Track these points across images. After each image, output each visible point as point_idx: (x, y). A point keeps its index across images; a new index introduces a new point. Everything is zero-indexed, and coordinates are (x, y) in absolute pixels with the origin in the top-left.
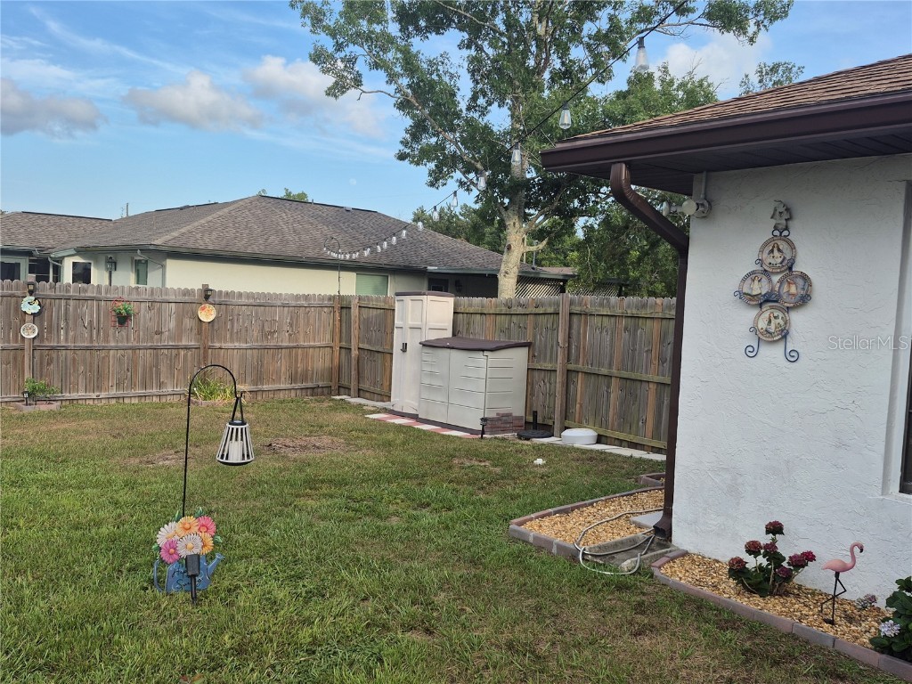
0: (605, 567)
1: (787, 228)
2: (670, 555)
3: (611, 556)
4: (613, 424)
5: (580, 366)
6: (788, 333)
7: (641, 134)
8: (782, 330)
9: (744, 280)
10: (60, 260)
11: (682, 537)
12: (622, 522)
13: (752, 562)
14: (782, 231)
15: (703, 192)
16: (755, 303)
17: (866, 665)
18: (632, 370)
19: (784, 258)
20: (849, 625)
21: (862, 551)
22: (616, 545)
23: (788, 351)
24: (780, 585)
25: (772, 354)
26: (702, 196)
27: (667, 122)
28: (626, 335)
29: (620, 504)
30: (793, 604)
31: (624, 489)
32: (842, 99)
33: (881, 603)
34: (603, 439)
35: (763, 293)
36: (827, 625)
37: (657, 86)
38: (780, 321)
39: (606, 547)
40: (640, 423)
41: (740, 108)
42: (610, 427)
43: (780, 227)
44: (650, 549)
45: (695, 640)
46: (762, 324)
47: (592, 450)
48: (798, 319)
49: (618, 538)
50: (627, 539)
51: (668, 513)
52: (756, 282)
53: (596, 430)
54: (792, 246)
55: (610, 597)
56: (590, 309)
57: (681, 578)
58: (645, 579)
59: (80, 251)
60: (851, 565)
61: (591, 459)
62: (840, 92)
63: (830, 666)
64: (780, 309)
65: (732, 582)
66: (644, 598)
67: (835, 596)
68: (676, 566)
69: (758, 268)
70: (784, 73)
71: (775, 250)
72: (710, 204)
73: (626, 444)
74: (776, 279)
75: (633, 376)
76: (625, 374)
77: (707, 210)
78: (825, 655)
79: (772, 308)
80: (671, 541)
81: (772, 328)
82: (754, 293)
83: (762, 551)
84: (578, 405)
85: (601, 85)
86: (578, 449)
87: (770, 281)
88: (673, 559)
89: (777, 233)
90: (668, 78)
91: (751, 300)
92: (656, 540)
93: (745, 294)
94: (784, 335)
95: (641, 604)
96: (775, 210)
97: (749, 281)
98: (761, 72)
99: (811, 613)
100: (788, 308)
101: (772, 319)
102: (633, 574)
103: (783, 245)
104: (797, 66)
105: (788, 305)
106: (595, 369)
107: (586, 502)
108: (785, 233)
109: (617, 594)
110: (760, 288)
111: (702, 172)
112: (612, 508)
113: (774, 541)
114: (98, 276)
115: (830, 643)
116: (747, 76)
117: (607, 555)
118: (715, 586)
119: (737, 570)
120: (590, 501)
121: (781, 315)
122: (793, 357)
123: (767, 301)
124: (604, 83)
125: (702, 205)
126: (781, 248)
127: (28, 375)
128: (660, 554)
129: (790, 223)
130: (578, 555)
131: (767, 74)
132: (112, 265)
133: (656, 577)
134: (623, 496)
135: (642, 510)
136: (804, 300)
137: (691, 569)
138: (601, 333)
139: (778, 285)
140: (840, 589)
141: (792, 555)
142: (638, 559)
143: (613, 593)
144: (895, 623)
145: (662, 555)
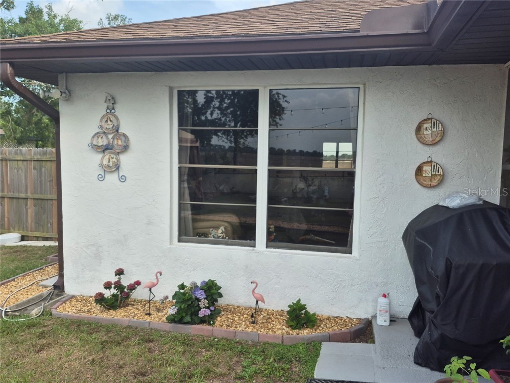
0: (20, 316)
1: (113, 109)
2: (64, 299)
3: (25, 309)
4: (31, 228)
5: (6, 193)
6: (119, 166)
7: (17, 46)
8: (116, 165)
9: (93, 137)
11: (70, 288)
12: (34, 286)
13: (108, 294)
14: (111, 109)
15: (65, 85)
16: (100, 150)
17: (164, 331)
18: (41, 193)
19: (114, 125)
20: (157, 313)
21: (161, 275)
22: (29, 301)
23: (120, 176)
24: (124, 301)
25: (112, 178)
26: (64, 87)
27: (36, 40)
28: (34, 172)
29: (33, 276)
30: (130, 310)
31: (37, 266)
32: (131, 38)
33: (170, 299)
34: (25, 238)
35: (104, 145)
36: (147, 316)
37: (46, 17)
38: (115, 160)
39: (21, 305)
40: (49, 225)
41: (80, 36)
42: (29, 230)
43: (110, 108)
44: (51, 299)
45: (75, 344)
46: (105, 162)
47: (17, 246)
48: (123, 158)
49: (30, 297)
50: (36, 297)
51: (61, 275)
52: (100, 138)
53: (20, 233)
54: (117, 119)
55: (22, 334)
56: (8, 156)
57: (68, 312)
58: (47, 317)
60: (156, 284)
61: (16, 252)
62: (132, 35)
63: (147, 337)
64: (114, 153)
65: (98, 306)
66: (44, 329)
67: (150, 300)
68: (66, 305)
69: (100, 130)
70: (121, 21)
71: (109, 120)
72: (69, 92)
73: (41, 239)
74: (110, 136)
75: (42, 197)
76: (37, 196)
77: (68, 95)
78: (144, 332)
79: (110, 153)
80: (64, 291)
81: (111, 164)
82: (100, 145)
83: (113, 286)
84: (6, 219)
85: (6, 11)
86: (8, 247)
87: (107, 138)
88: (65, 302)
89: (108, 111)
90: (53, 13)
91: (98, 149)
92: (55, 293)
93: (94, 145)
94: (117, 167)
95: (42, 333)
96: (106, 98)
97: (96, 138)
98: (109, 18)
99: (140, 312)
100: (118, 153)
101: (111, 159)
102: (39, 316)
103: (112, 118)
104: (128, 18)
105: (118, 151)
106: (16, 195)
107: (10, 279)
108: (113, 111)
109: (27, 331)
110: (102, 142)
111: (62, 73)
112: (28, 279)
113: (120, 279)
115: (147, 325)
116: (101, 20)
117: (22, 309)
118: (89, 311)
119: (100, 299)
120: (14, 278)
121: (115, 157)
122: (123, 179)
123: (107, 149)
124: (9, 10)
125: (65, 93)
126: (111, 119)
128: (57, 301)
129: (115, 106)
130: (2, 313)
131: (112, 20)
133: (54, 314)
134: (35, 271)
135: (48, 277)
136: (126, 148)
137: (76, 305)
138: (18, 171)
139: (112, 140)
140: (152, 296)
141: (128, 284)
142: (42, 307)
143: (24, 331)
144: (176, 307)
145: (58, 301)
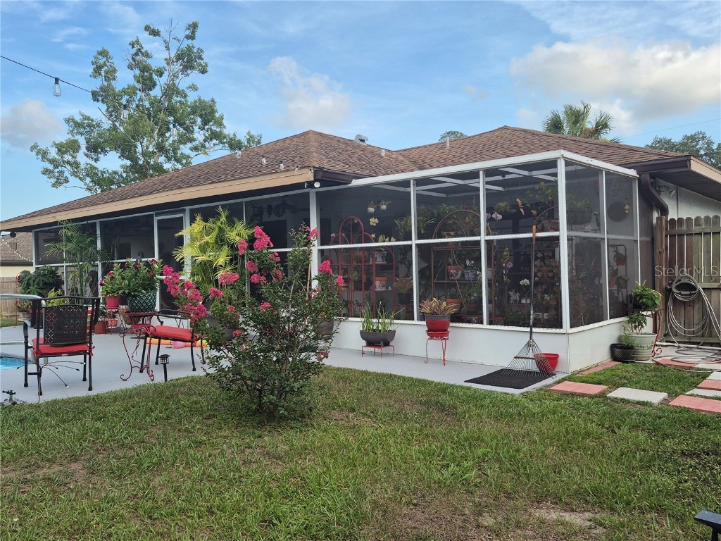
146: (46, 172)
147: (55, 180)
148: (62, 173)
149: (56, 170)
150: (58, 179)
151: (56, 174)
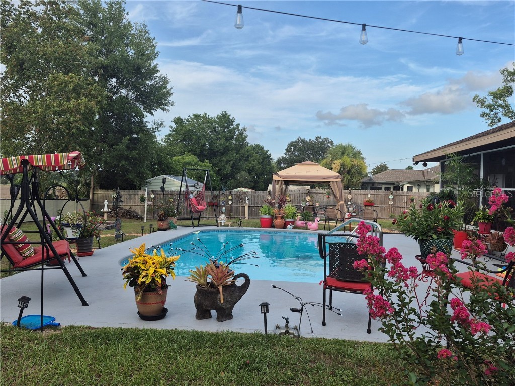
10: (403, 186)
59: (409, 183)
114: (415, 190)
127: (390, 212)
132: (420, 187)
146: (484, 115)
147: (491, 121)
148: (496, 114)
149: (492, 113)
150: (493, 120)
151: (492, 116)
